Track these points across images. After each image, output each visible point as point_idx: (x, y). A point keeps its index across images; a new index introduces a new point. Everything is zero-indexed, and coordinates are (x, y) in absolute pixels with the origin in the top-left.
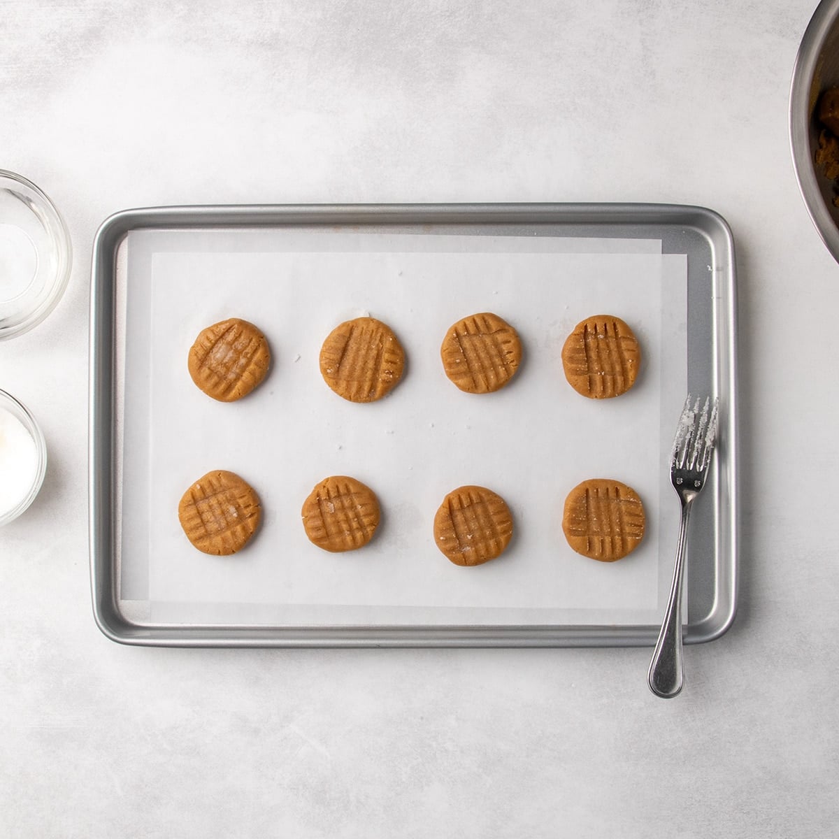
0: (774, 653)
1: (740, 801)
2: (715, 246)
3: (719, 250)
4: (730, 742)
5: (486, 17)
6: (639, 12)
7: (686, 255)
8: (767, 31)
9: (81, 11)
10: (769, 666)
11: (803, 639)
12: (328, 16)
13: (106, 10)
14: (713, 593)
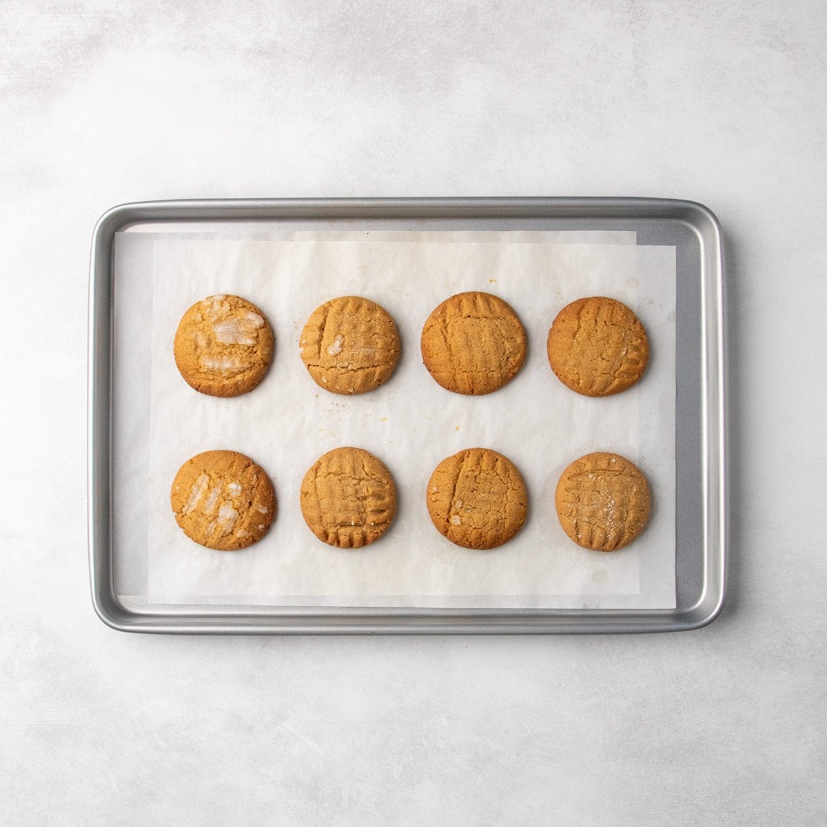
0: (760, 654)
1: (726, 800)
2: (704, 239)
3: (708, 244)
4: (716, 742)
5: (480, 27)
6: (631, 22)
7: (675, 247)
8: (757, 42)
9: (82, 18)
10: (756, 668)
11: (789, 641)
12: (325, 25)
13: (107, 18)
14: (702, 580)
